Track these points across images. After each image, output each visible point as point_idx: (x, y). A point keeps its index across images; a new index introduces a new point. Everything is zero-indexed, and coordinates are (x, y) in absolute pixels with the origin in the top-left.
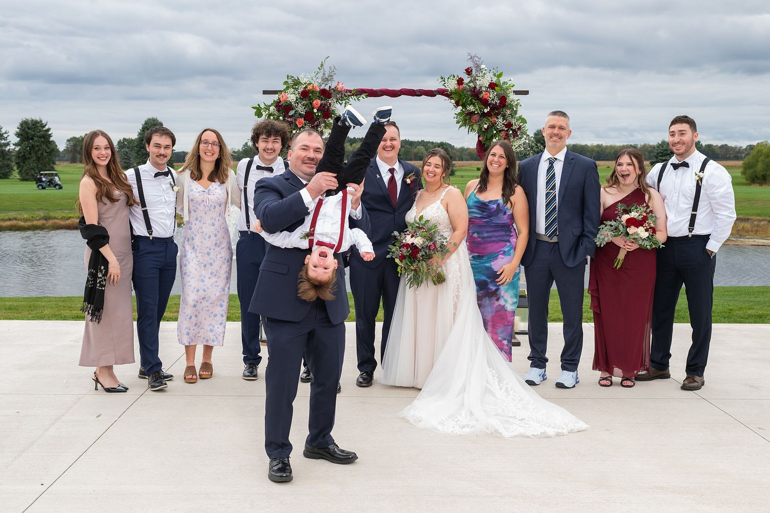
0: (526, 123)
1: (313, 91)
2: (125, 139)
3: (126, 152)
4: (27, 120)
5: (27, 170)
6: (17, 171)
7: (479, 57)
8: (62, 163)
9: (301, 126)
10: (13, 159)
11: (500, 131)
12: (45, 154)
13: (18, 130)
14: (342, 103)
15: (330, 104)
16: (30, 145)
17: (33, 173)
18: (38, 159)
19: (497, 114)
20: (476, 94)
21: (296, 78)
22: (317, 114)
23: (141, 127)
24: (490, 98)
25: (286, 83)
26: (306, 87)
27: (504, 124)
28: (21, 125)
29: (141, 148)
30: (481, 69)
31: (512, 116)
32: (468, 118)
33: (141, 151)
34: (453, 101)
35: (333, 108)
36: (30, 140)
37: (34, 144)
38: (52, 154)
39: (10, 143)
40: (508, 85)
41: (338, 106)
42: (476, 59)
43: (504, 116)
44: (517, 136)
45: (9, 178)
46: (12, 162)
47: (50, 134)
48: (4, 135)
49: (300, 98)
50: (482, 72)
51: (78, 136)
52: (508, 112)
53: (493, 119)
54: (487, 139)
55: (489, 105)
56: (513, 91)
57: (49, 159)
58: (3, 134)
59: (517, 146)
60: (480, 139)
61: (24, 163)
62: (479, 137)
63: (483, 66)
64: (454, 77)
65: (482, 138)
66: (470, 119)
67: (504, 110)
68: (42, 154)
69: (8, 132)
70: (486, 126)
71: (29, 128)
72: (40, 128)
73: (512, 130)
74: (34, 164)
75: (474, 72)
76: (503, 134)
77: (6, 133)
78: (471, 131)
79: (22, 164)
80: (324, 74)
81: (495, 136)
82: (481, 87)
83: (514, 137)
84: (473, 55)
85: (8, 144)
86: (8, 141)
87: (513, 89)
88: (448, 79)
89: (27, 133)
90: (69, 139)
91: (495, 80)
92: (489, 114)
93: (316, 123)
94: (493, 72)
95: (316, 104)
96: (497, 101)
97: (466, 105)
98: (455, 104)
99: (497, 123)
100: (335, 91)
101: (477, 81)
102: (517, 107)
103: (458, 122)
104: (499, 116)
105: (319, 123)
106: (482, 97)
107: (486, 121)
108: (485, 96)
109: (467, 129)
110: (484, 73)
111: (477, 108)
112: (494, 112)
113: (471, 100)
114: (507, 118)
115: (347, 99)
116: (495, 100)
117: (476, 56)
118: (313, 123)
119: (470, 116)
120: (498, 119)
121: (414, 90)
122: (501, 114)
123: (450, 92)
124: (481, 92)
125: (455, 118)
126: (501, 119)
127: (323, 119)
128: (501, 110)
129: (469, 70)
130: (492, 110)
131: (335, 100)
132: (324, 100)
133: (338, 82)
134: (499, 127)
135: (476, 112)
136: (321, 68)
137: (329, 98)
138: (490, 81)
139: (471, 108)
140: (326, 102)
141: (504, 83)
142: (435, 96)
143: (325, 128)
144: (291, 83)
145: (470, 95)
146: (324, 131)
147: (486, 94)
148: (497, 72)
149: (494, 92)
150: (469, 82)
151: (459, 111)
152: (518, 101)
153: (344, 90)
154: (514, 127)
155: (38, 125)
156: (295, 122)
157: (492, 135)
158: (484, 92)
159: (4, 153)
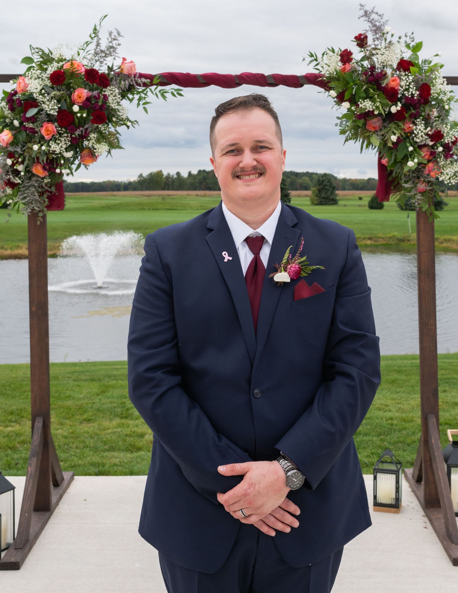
1: (73, 73)
7: (380, 13)
9: (50, 136)
11: (421, 147)
14: (133, 99)
15: (106, 97)
19: (415, 117)
20: (374, 79)
21: (47, 51)
22: (79, 115)
24: (402, 87)
25: (27, 60)
26: (62, 66)
27: (427, 134)
30: (384, 34)
31: (442, 120)
34: (333, 93)
35: (114, 106)
40: (432, 64)
41: (125, 103)
42: (374, 16)
43: (427, 121)
44: (452, 156)
49: (52, 88)
50: (386, 40)
52: (436, 112)
53: (407, 125)
54: (395, 162)
56: (444, 77)
60: (384, 161)
62: (380, 159)
63: (387, 28)
64: (333, 51)
65: (387, 159)
66: (365, 124)
67: (427, 108)
70: (394, 138)
73: (442, 146)
75: (370, 41)
76: (424, 153)
78: (367, 147)
80: (98, 45)
81: (411, 156)
82: (384, 67)
83: (446, 157)
84: (369, 8)
87: (443, 73)
88: (323, 55)
91: (407, 55)
92: (399, 117)
93: (77, 133)
94: (406, 42)
95: (80, 97)
96: (414, 92)
97: (357, 99)
98: (335, 99)
99: (415, 132)
100: (119, 74)
101: (374, 58)
102: (448, 104)
103: (343, 132)
104: (418, 120)
105: (86, 132)
106: (387, 84)
107: (395, 128)
108: (392, 83)
109: (358, 144)
110: (390, 42)
111: (378, 104)
112: (410, 113)
113: (366, 91)
114: (433, 123)
115: (142, 92)
116: (411, 90)
117: (375, 11)
118: (72, 132)
119: (365, 120)
120: (416, 125)
121: (263, 75)
122: (421, 115)
123: (327, 77)
124: (383, 75)
125: (336, 125)
126: (423, 125)
127: (96, 125)
128: (422, 108)
129: (362, 37)
130: (405, 108)
131: (117, 91)
132: (96, 89)
133: (124, 59)
134: (418, 140)
135: (376, 113)
136: (93, 35)
137: (106, 87)
138: (400, 57)
139: (367, 105)
140: (99, 94)
141: (425, 61)
142: (301, 85)
143: (98, 141)
144: (38, 62)
145: (364, 82)
146: (95, 147)
147: (393, 81)
148: (413, 41)
149: (408, 76)
150: (363, 59)
151: (345, 111)
152: (452, 95)
153: (135, 75)
154: (446, 140)
156: (40, 130)
157: (406, 155)
158: (389, 77)
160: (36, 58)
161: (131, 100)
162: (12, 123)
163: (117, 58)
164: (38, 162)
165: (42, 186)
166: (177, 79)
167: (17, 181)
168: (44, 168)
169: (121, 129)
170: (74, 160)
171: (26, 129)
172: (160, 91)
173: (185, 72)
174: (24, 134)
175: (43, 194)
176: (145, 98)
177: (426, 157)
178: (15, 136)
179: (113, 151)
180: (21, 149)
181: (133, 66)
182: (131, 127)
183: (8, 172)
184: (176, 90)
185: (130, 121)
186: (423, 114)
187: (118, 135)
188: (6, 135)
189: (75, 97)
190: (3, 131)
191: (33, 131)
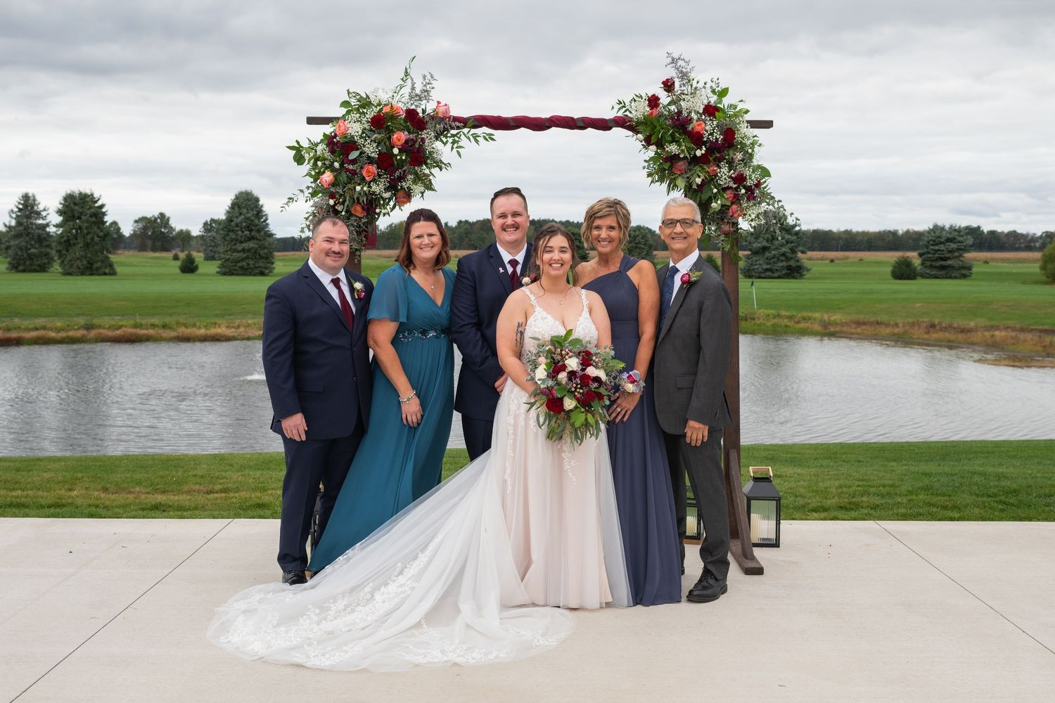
0: (769, 176)
1: (392, 116)
2: (213, 220)
3: (214, 237)
4: (73, 192)
5: (71, 260)
6: (59, 261)
7: (687, 59)
8: (126, 252)
9: (371, 178)
10: (53, 244)
11: (725, 189)
12: (96, 239)
13: (60, 207)
14: (447, 141)
15: (423, 140)
16: (76, 227)
17: (80, 264)
18: (87, 245)
19: (718, 161)
20: (680, 123)
21: (365, 96)
22: (398, 157)
23: (229, 203)
24: (707, 131)
25: (345, 104)
26: (381, 109)
27: (730, 177)
28: (65, 199)
29: (229, 231)
30: (690, 80)
31: (745, 164)
32: (667, 166)
33: (228, 235)
34: (640, 136)
35: (429, 148)
36: (76, 219)
37: (81, 225)
38: (106, 239)
39: (50, 224)
40: (738, 109)
41: (438, 145)
42: (681, 63)
43: (731, 164)
44: (754, 198)
45: (48, 272)
46: (51, 248)
47: (105, 212)
48: (42, 213)
49: (371, 130)
50: (692, 86)
51: (149, 216)
52: (739, 156)
53: (712, 168)
55: (704, 143)
56: (748, 122)
57: (103, 246)
58: (41, 211)
59: (753, 216)
61: (67, 251)
63: (692, 75)
64: (641, 97)
66: (671, 167)
67: (731, 152)
68: (92, 239)
69: (48, 209)
70: (698, 181)
71: (75, 204)
72: (90, 203)
73: (745, 187)
74: (81, 253)
75: (677, 87)
76: (728, 195)
77: (45, 210)
78: (673, 189)
79: (64, 252)
80: (413, 88)
81: (715, 197)
82: (690, 113)
84: (676, 56)
85: (47, 225)
86: (47, 221)
87: (748, 117)
88: (631, 101)
89: (73, 210)
90: (137, 219)
91: (713, 99)
92: (703, 160)
93: (397, 174)
94: (711, 87)
95: (399, 140)
96: (718, 137)
97: (663, 143)
98: (643, 143)
99: (719, 174)
100: (433, 118)
101: (682, 103)
102: (753, 148)
103: (649, 175)
104: (722, 163)
105: (404, 174)
106: (692, 129)
107: (700, 171)
108: (697, 128)
109: (665, 186)
110: (696, 88)
111: (684, 148)
112: (714, 156)
113: (672, 135)
114: (736, 166)
115: (455, 135)
116: (715, 134)
117: (682, 57)
118: (392, 173)
119: (672, 163)
120: (720, 168)
121: (572, 118)
122: (725, 159)
123: (635, 122)
124: (690, 120)
125: (644, 168)
126: (726, 168)
127: (412, 167)
128: (726, 152)
129: (669, 84)
130: (709, 151)
131: (433, 134)
132: (413, 133)
133: (439, 103)
134: (722, 183)
135: (682, 156)
137: (422, 130)
138: (706, 102)
139: (673, 148)
140: (415, 137)
141: (731, 105)
142: (609, 128)
143: (415, 182)
144: (355, 105)
145: (670, 126)
146: (412, 187)
147: (698, 125)
148: (718, 87)
149: (713, 121)
150: (669, 104)
151: (652, 154)
152: (755, 138)
153: (449, 118)
154: (749, 183)
155: (88, 199)
156: (360, 171)
157: (711, 197)
158: (695, 122)
159: (41, 237)
160: (353, 102)
161: (445, 144)
162: (331, 165)
163: (430, 101)
164: (358, 202)
165: (360, 225)
166: (488, 122)
168: (363, 208)
169: (435, 171)
170: (389, 201)
171: (348, 170)
172: (472, 134)
173: (496, 115)
174: (345, 175)
175: (360, 234)
176: (458, 142)
177: (730, 199)
178: (335, 177)
179: (427, 193)
180: (342, 190)
181: (447, 111)
182: (444, 169)
184: (487, 133)
185: (443, 163)
186: (727, 157)
187: (431, 177)
188: (328, 177)
189: (395, 140)
190: (324, 172)
191: (354, 173)
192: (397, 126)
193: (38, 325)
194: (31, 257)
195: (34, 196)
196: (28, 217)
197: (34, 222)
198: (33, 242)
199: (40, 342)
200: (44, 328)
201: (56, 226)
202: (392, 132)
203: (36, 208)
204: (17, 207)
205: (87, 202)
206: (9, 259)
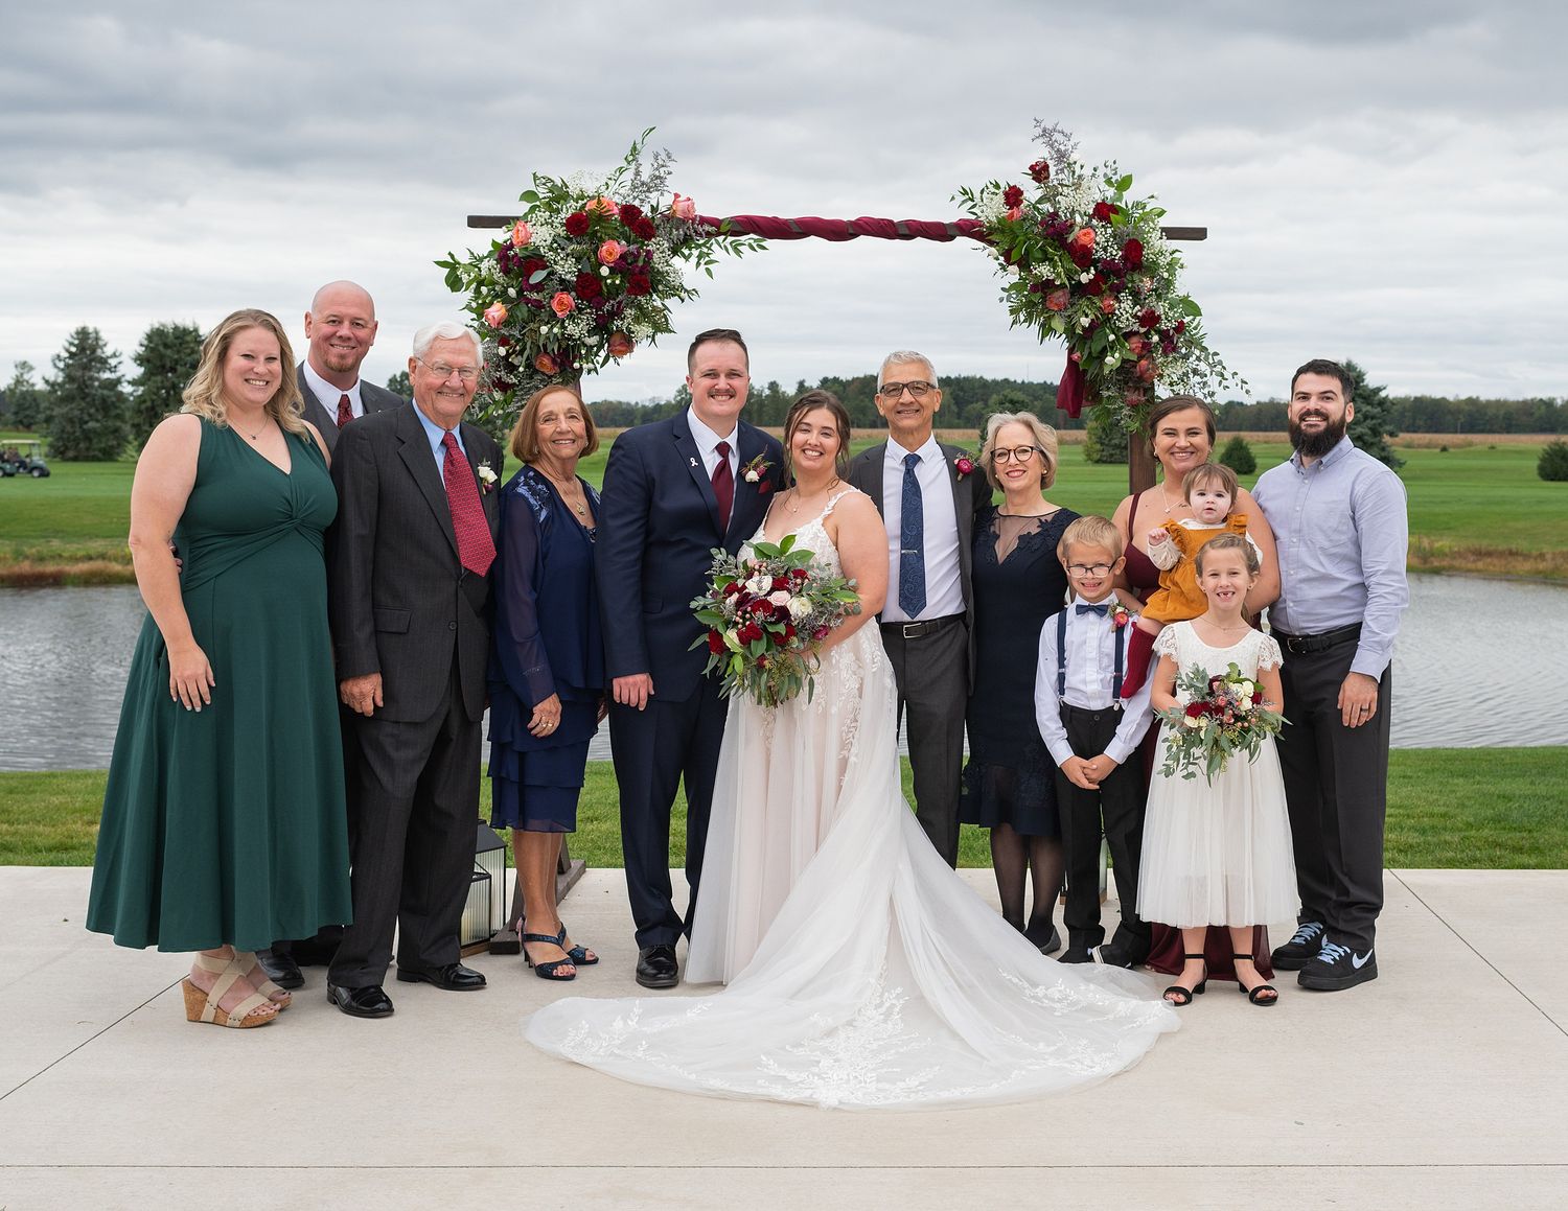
0: (1199, 314)
1: (600, 216)
4: (163, 326)
6: (136, 443)
7: (1067, 130)
9: (566, 313)
10: (128, 414)
11: (1128, 336)
13: (141, 350)
14: (690, 255)
15: (649, 253)
16: (167, 384)
19: (1116, 291)
20: (1056, 231)
21: (559, 184)
22: (609, 281)
24: (1098, 244)
25: (529, 196)
26: (583, 207)
27: (1135, 316)
28: (149, 337)
30: (1070, 164)
32: (1036, 298)
34: (996, 251)
35: (661, 267)
36: (167, 372)
37: (176, 381)
39: (123, 379)
40: (1147, 210)
41: (677, 261)
42: (1057, 136)
43: (1136, 296)
44: (1175, 349)
45: (117, 461)
46: (126, 422)
48: (110, 361)
49: (568, 239)
50: (1074, 172)
52: (1147, 284)
53: (1106, 302)
54: (1089, 358)
55: (1094, 263)
56: (1163, 229)
58: (108, 357)
59: (1175, 378)
60: (1075, 356)
62: (1071, 351)
63: (1076, 155)
64: (997, 186)
65: (1079, 354)
66: (1043, 300)
67: (1136, 277)
69: (121, 354)
70: (1085, 321)
71: (166, 346)
72: (192, 345)
73: (1159, 332)
75: (1052, 174)
76: (1135, 343)
77: (114, 355)
78: (1048, 336)
80: (637, 173)
81: (1112, 347)
82: (1071, 214)
83: (1165, 353)
84: (1048, 124)
85: (118, 381)
86: (118, 374)
87: (1164, 222)
88: (982, 191)
89: (162, 357)
91: (1110, 192)
92: (1091, 289)
93: (607, 307)
94: (1105, 174)
95: (611, 254)
96: (1115, 253)
97: (1029, 262)
98: (1002, 259)
99: (1117, 312)
100: (667, 219)
101: (1060, 199)
102: (1171, 271)
103: (1012, 311)
104: (1123, 294)
105: (618, 307)
106: (1074, 240)
107: (1087, 306)
108: (1083, 238)
109: (1035, 327)
110: (1080, 177)
111: (1060, 269)
112: (1110, 283)
113: (1043, 250)
114: (1145, 299)
115: (704, 245)
116: (1110, 249)
117: (1059, 128)
118: (599, 306)
119: (1044, 293)
120: (1119, 301)
121: (891, 222)
122: (1127, 288)
123: (987, 228)
124: (1071, 226)
125: (1001, 300)
126: (1129, 302)
127: (633, 296)
128: (1128, 277)
129: (1041, 167)
130: (1101, 276)
131: (666, 245)
132: (635, 242)
133: (677, 196)
134: (1122, 325)
135: (1058, 283)
136: (631, 158)
137: (649, 239)
138: (1097, 198)
139: (1044, 271)
140: (638, 249)
141: (1137, 203)
142: (951, 238)
143: (637, 320)
144: (545, 198)
145: (1040, 235)
146: (633, 329)
147: (1085, 235)
148: (1117, 173)
149: (1107, 228)
150: (1040, 201)
151: (1015, 279)
152: (1176, 255)
153: (694, 220)
154: (1164, 325)
155: (188, 338)
156: (549, 303)
157: (1105, 348)
158: (1077, 229)
159: (108, 401)
160: (542, 192)
161: (687, 258)
162: (505, 292)
163: (665, 193)
164: (546, 352)
166: (758, 226)
167: (513, 380)
168: (554, 361)
169: (671, 303)
170: (598, 351)
171: (528, 301)
172: (731, 243)
173: (770, 216)
174: (526, 309)
176: (708, 255)
177: (1135, 351)
178: (509, 311)
179: (659, 336)
180: (520, 331)
181: (691, 206)
182: (687, 299)
183: (498, 366)
184: (755, 240)
185: (686, 291)
186: (1130, 285)
187: (666, 312)
188: (497, 311)
189: (604, 254)
190: (491, 303)
191: (539, 305)
192: (609, 231)
193: (92, 552)
194: (88, 436)
195: (97, 333)
196: (86, 367)
197: (96, 375)
198: (92, 411)
199: (95, 580)
200: (103, 557)
201: (133, 383)
202: (602, 240)
203: (99, 352)
204: (67, 351)
205: (187, 342)
206: (50, 439)
